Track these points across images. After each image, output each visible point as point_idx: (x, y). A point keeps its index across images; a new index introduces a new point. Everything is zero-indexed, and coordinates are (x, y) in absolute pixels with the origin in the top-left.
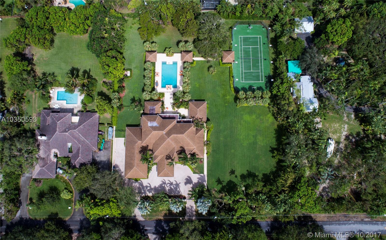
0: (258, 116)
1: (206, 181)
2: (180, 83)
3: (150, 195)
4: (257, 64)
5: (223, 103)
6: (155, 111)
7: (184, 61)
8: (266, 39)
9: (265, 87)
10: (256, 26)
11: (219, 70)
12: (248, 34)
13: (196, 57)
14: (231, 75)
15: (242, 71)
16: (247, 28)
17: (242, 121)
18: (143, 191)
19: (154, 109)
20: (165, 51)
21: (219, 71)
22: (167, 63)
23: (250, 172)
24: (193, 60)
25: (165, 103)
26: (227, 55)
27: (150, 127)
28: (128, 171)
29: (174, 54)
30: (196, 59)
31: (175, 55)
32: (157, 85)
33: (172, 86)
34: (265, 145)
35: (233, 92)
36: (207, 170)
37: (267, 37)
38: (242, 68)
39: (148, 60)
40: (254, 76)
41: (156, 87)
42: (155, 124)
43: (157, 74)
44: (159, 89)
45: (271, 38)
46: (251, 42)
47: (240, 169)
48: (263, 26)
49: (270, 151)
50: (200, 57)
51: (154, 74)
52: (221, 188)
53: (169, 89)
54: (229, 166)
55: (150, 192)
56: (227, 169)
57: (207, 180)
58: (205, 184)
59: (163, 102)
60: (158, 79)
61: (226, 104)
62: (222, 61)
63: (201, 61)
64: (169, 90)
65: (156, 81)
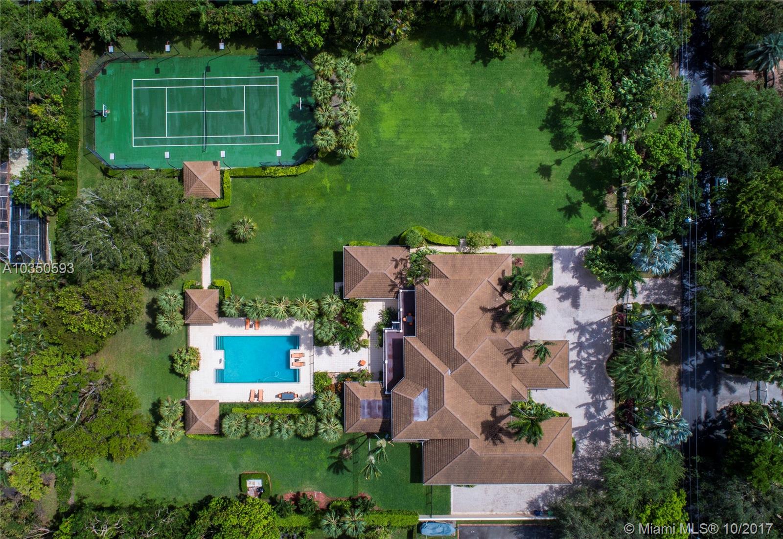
0: (384, 96)
1: (571, 247)
2: (283, 325)
3: (611, 406)
4: (224, 95)
5: (345, 197)
6: (375, 401)
7: (215, 316)
8: (142, 65)
9: (294, 72)
10: (99, 93)
11: (241, 208)
12: (125, 120)
13: (200, 280)
14: (257, 173)
15: (244, 140)
16: (107, 122)
17: (399, 143)
18: (602, 428)
19: (369, 403)
20: (181, 376)
21: (246, 210)
22: (221, 366)
23: (546, 121)
24: (210, 288)
25: (347, 370)
26: (195, 185)
27: (429, 416)
28: (554, 473)
29: (191, 345)
30: (206, 281)
31: (193, 343)
32: (291, 395)
33: (292, 352)
34: (468, 77)
35: (311, 167)
36: (543, 244)
37: (136, 60)
38: (233, 140)
39: (213, 428)
40: (262, 106)
41: (296, 400)
42: (421, 401)
43: (256, 396)
44: (303, 388)
45: (140, 50)
46: (151, 110)
47: (538, 152)
48: (100, 74)
49: (485, 64)
50: (200, 268)
51: (254, 405)
52: (591, 205)
53: (301, 360)
54: (530, 184)
55: (604, 408)
56: (537, 187)
57: (570, 244)
58: (579, 250)
59: (345, 377)
60: (270, 392)
61: (349, 188)
62: (214, 200)
63: (213, 262)
64: (306, 359)
65: (278, 400)
